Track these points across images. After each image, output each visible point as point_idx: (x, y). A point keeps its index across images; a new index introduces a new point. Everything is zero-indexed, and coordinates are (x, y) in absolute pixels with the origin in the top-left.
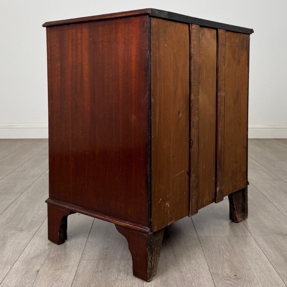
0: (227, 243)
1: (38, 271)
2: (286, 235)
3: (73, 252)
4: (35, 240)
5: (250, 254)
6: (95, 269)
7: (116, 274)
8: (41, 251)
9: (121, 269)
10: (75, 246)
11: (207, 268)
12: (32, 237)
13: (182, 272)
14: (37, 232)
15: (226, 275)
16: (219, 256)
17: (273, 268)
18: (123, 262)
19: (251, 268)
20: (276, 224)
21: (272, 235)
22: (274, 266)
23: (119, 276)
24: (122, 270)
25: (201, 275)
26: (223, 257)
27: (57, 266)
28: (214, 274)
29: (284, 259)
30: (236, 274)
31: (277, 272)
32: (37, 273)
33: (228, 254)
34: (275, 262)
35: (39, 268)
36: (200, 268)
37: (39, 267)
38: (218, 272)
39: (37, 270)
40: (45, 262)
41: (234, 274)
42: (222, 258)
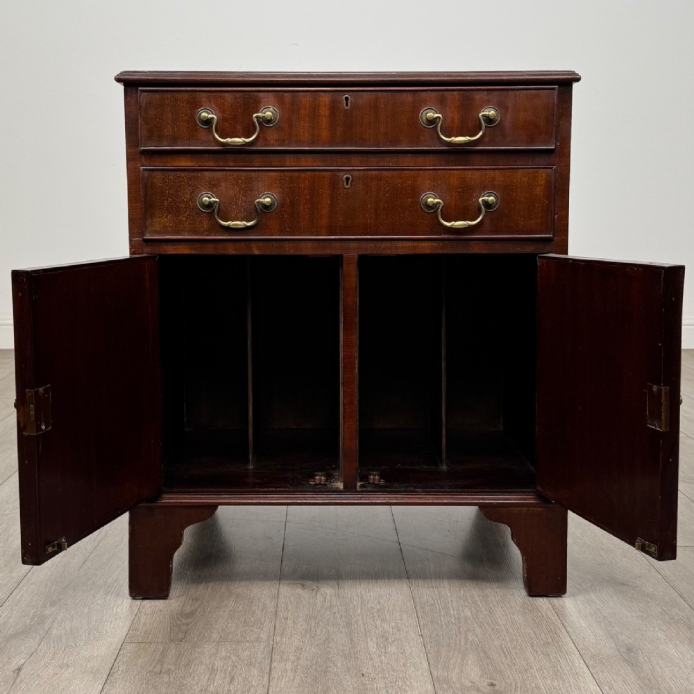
0: (479, 603)
1: (19, 670)
2: (623, 584)
3: (109, 624)
4: (21, 593)
5: (532, 632)
6: (154, 667)
7: (204, 678)
8: (32, 619)
9: (218, 667)
10: (115, 609)
11: (425, 665)
12: (16, 585)
13: (363, 675)
14: (30, 573)
15: (470, 684)
16: (456, 636)
17: (585, 667)
18: (223, 650)
19: (532, 667)
20: (602, 556)
21: (589, 585)
22: (587, 662)
23: (210, 685)
24: (219, 669)
25: (408, 683)
26: (466, 639)
27: (66, 658)
28: (439, 681)
29: (613, 645)
30: (493, 681)
31: (595, 676)
32: (15, 675)
33: (478, 631)
34: (591, 652)
35: (22, 661)
36: (409, 665)
37: (23, 658)
38: (449, 677)
39: (16, 667)
40: (40, 647)
41: (489, 681)
42: (463, 640)
